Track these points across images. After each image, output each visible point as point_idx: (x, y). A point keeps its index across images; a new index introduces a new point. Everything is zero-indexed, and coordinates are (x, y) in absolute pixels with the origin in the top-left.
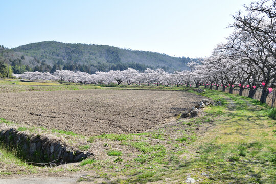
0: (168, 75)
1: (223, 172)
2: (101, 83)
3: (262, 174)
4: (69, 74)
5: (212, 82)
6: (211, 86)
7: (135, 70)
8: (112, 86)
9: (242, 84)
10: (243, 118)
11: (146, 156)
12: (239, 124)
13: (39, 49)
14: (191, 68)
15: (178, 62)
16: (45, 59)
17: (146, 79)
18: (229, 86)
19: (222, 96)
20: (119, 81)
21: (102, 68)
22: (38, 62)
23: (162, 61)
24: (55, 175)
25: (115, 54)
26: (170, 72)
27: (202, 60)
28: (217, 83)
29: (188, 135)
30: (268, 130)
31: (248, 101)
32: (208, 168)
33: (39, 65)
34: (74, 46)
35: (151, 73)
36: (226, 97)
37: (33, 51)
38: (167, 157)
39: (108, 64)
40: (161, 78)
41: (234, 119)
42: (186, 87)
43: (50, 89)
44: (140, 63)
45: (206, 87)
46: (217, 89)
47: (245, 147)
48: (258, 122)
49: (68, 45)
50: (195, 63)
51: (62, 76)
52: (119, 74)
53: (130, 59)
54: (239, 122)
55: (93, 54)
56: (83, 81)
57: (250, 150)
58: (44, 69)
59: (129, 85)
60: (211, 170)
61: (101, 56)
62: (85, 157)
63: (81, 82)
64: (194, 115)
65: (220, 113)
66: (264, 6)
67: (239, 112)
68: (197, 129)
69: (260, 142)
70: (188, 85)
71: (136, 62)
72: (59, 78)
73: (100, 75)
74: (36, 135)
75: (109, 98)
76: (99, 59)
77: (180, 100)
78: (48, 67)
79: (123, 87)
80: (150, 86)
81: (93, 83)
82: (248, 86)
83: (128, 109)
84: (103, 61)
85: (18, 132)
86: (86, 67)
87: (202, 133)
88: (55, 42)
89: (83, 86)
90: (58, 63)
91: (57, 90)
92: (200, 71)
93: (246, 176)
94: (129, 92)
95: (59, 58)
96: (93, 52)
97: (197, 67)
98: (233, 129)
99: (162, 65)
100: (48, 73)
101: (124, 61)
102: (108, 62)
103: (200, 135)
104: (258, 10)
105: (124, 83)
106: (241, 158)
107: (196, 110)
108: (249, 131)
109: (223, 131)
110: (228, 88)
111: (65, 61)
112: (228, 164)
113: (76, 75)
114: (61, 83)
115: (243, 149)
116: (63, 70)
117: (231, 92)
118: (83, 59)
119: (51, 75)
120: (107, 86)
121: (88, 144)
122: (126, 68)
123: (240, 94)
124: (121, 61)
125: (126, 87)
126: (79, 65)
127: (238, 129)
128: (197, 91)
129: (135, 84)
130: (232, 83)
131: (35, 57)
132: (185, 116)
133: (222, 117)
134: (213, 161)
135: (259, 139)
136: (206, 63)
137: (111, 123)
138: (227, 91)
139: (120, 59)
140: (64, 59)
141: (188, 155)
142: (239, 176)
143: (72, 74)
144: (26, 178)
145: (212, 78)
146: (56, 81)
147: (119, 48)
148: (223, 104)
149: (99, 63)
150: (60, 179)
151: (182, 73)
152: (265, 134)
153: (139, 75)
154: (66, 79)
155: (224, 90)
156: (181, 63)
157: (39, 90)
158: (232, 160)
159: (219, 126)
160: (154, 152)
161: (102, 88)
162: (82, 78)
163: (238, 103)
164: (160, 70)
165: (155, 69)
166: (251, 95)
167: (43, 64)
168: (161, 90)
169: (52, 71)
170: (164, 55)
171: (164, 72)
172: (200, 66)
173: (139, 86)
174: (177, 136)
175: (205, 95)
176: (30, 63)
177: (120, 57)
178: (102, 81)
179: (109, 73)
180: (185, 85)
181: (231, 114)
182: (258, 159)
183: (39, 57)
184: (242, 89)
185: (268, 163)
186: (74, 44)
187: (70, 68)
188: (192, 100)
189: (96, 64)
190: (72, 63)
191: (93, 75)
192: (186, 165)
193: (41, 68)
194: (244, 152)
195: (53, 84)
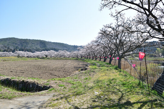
0: (69, 53)
1: (107, 89)
2: (38, 57)
3: (120, 89)
4: (22, 53)
5: (88, 56)
6: (87, 58)
7: (54, 51)
8: (43, 58)
9: (101, 56)
10: (106, 70)
11: (75, 86)
12: (105, 72)
13: (6, 41)
14: (79, 50)
15: (72, 48)
16: (9, 46)
17: (59, 55)
18: (95, 57)
19: (93, 61)
20: (46, 56)
21: (38, 50)
22: (6, 47)
23: (66, 47)
24: (42, 95)
25: (44, 44)
26: (70, 52)
27: (84, 46)
28: (90, 56)
29: (88, 77)
30: (116, 74)
31: (104, 63)
32: (100, 88)
33: (6, 49)
34: (24, 40)
35: (61, 52)
36: (95, 62)
37: (3, 42)
38: (83, 85)
39: (41, 48)
40: (66, 54)
41: (102, 70)
42: (77, 58)
43: (14, 60)
44: (56, 48)
45: (85, 58)
46: (90, 59)
47: (111, 80)
48: (111, 71)
49: (21, 39)
50: (80, 48)
51: (19, 54)
52: (46, 53)
53: (51, 46)
54: (104, 71)
55: (34, 44)
56: (29, 56)
57: (113, 81)
58: (9, 50)
59: (51, 57)
60: (102, 89)
61: (37, 45)
62: (49, 88)
63: (28, 57)
64: (86, 69)
65: (95, 68)
66: (111, 26)
67: (103, 68)
68: (90, 75)
69: (115, 78)
70: (77, 57)
71: (54, 48)
72: (17, 55)
73: (37, 53)
74: (22, 80)
75: (44, 64)
76: (36, 46)
77: (76, 63)
78: (11, 50)
79: (48, 58)
80: (61, 58)
81: (34, 57)
82: (103, 57)
83: (56, 68)
84: (39, 47)
85: (11, 80)
86: (30, 50)
87: (92, 76)
88: (15, 38)
89: (29, 59)
90: (16, 48)
91: (17, 60)
92: (83, 51)
93: (115, 90)
94: (52, 61)
95: (16, 45)
96: (33, 43)
97: (81, 49)
98: (103, 74)
99: (65, 48)
100: (11, 52)
101: (48, 47)
102: (41, 47)
103: (92, 77)
104: (108, 27)
105: (49, 57)
106: (111, 84)
107: (87, 67)
108: (110, 75)
109: (100, 75)
110: (95, 58)
111: (20, 47)
112: (107, 86)
113: (25, 54)
114: (18, 57)
115: (110, 81)
116: (19, 51)
117: (96, 60)
118: (29, 46)
119: (13, 53)
120: (41, 58)
121: (48, 83)
122: (49, 50)
123: (100, 61)
124: (47, 47)
125: (50, 58)
126: (27, 49)
127: (105, 74)
128: (81, 60)
129: (54, 57)
130: (96, 56)
131: (4, 45)
132: (82, 70)
133: (97, 70)
134: (101, 86)
135: (114, 77)
136: (85, 48)
137: (51, 74)
138: (94, 59)
139: (46, 46)
140: (19, 46)
141: (91, 84)
142: (113, 90)
143: (24, 53)
144: (30, 97)
145: (88, 54)
146: (15, 56)
147: (46, 41)
148: (95, 65)
149: (36, 48)
150: (45, 96)
151: (75, 52)
152: (116, 76)
153: (56, 53)
154: (21, 55)
155: (93, 59)
156: (73, 48)
157: (8, 61)
158: (108, 85)
159: (98, 73)
160: (77, 84)
161: (39, 59)
162: (29, 55)
163: (101, 64)
164: (65, 51)
165: (63, 50)
166: (105, 61)
167: (8, 48)
168: (65, 59)
169: (13, 51)
170: (66, 44)
171: (67, 52)
172: (83, 49)
173: (56, 58)
174: (83, 77)
175: (86, 61)
176: (1, 48)
177: (46, 45)
178: (38, 56)
179: (42, 52)
180: (76, 57)
181: (100, 69)
182: (117, 84)
183: (6, 45)
184: (101, 58)
185: (120, 85)
186: (24, 39)
187: (23, 50)
188: (81, 63)
189: (35, 48)
190: (23, 48)
191: (34, 53)
192: (92, 88)
193: (7, 50)
194: (111, 82)
195: (14, 58)
